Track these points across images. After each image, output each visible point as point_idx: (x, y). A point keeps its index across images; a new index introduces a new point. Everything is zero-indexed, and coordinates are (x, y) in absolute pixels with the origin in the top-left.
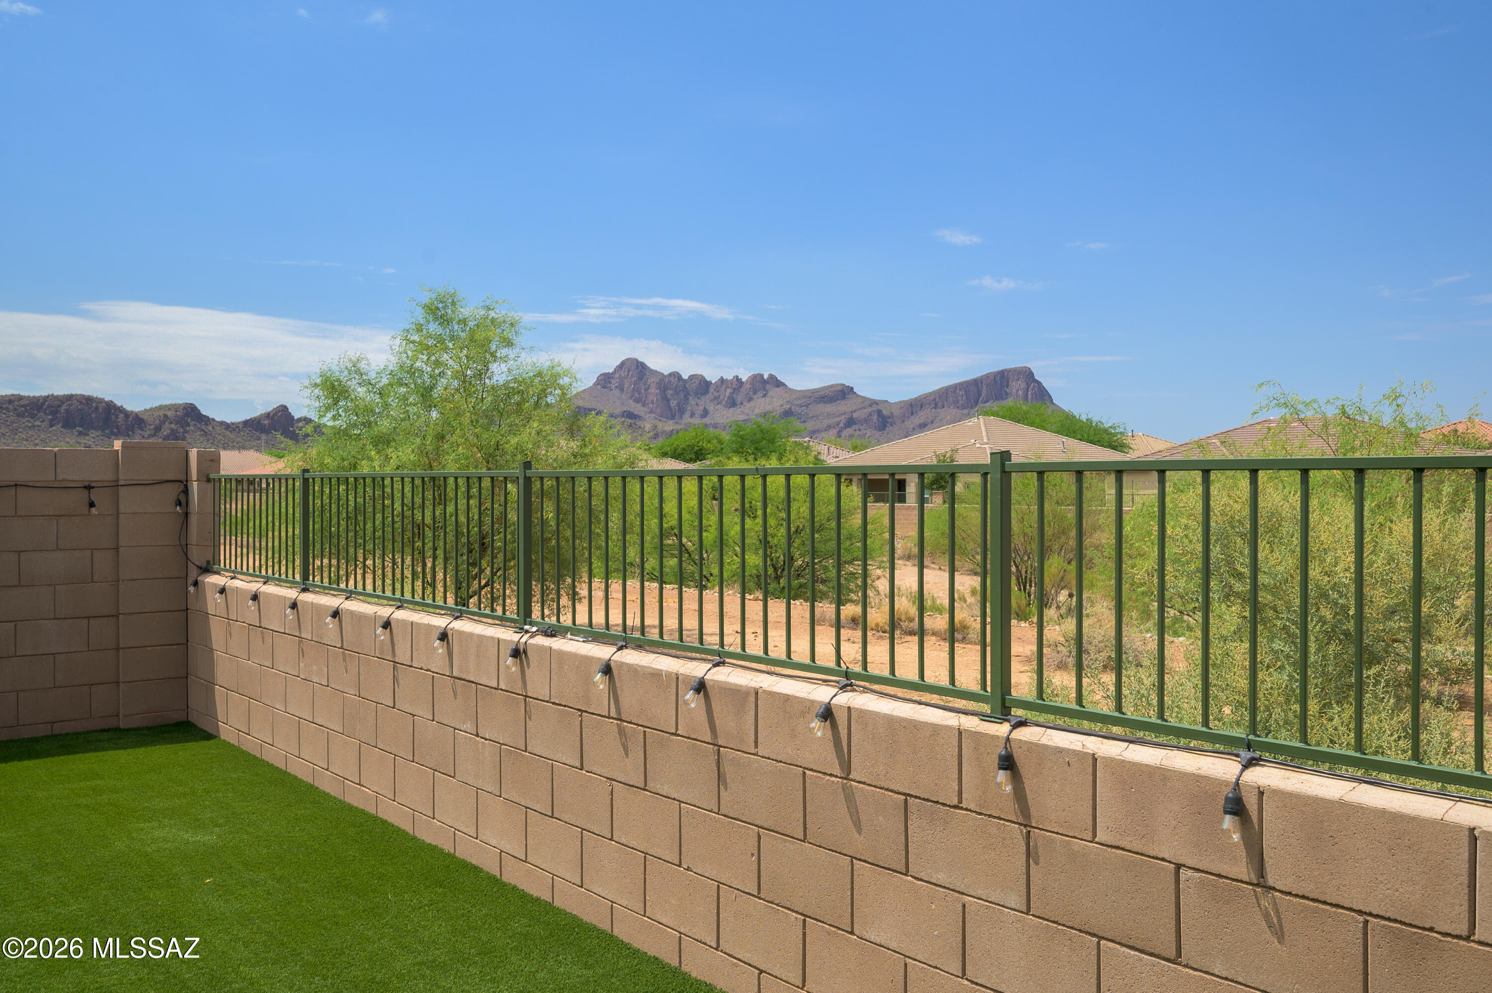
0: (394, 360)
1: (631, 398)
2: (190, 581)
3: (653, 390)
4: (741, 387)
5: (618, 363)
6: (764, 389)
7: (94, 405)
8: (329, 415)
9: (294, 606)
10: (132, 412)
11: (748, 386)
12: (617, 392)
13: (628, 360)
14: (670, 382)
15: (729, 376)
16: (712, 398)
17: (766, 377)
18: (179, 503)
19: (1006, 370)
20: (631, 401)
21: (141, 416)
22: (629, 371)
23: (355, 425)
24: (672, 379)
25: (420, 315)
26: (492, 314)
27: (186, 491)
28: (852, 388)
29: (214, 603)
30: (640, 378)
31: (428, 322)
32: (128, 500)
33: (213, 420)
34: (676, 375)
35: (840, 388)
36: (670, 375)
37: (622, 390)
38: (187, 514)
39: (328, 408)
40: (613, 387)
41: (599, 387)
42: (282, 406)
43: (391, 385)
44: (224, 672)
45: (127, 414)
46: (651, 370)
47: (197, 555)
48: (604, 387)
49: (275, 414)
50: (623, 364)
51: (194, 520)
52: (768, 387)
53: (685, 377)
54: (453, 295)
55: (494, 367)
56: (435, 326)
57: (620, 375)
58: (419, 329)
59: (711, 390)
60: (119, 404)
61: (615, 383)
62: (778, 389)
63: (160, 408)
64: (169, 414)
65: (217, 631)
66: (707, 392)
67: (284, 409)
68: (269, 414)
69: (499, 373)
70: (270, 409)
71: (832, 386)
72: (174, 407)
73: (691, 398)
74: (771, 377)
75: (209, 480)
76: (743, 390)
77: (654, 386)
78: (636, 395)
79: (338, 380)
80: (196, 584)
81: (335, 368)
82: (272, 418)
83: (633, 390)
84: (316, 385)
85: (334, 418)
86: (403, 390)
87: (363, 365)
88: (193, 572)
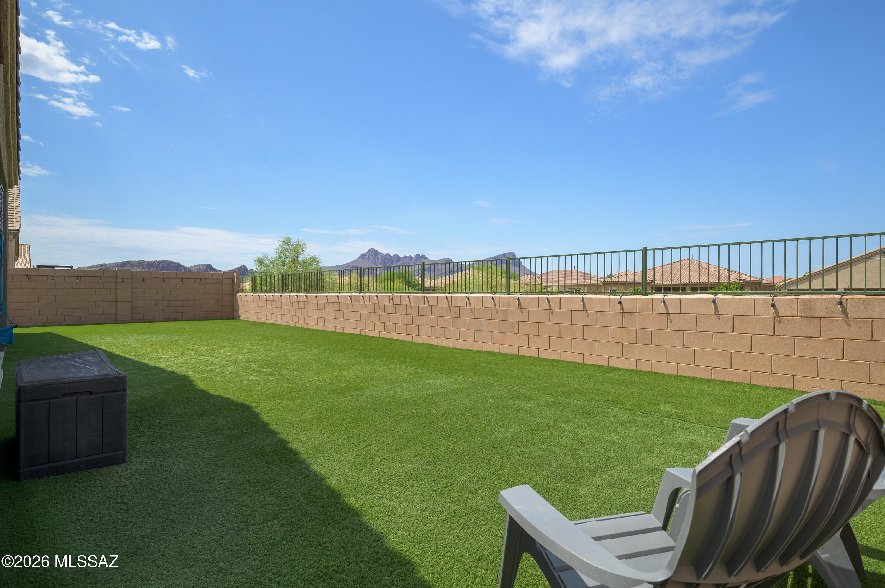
0: (275, 254)
1: (372, 263)
2: (235, 295)
3: (380, 260)
4: (412, 259)
5: (367, 250)
6: (420, 260)
7: (172, 264)
8: (259, 268)
9: (252, 296)
10: (187, 267)
11: (415, 259)
12: (367, 261)
13: (371, 249)
14: (386, 257)
15: (407, 255)
16: (401, 263)
17: (421, 255)
18: (232, 282)
19: (506, 253)
20: (372, 264)
21: (190, 269)
22: (371, 253)
23: (266, 270)
24: (387, 256)
25: (281, 243)
26: (299, 243)
27: (234, 280)
28: (451, 260)
29: (239, 298)
30: (376, 256)
31: (283, 245)
32: (224, 281)
33: (218, 270)
34: (388, 255)
35: (447, 259)
36: (386, 254)
37: (369, 260)
38: (234, 284)
39: (259, 266)
40: (366, 259)
41: (360, 259)
42: (243, 265)
43: (274, 260)
44: (240, 308)
45: (185, 268)
46: (380, 253)
47: (236, 290)
48: (362, 259)
49: (241, 268)
50: (369, 250)
51: (235, 285)
52: (422, 259)
53: (392, 255)
54: (289, 238)
55: (300, 256)
56: (285, 246)
57: (368, 255)
58: (281, 247)
59: (401, 260)
60: (182, 264)
61: (366, 257)
62: (425, 260)
63: (198, 265)
64: (201, 268)
65: (239, 302)
66: (400, 261)
67: (244, 266)
68: (238, 268)
69: (301, 258)
70: (239, 266)
71: (444, 259)
72: (203, 265)
73: (394, 263)
74: (423, 255)
75: (238, 278)
76: (412, 260)
77: (380, 258)
78: (374, 262)
79: (261, 259)
80: (236, 295)
81: (261, 256)
82: (240, 270)
83: (373, 260)
84: (256, 261)
85: (260, 269)
86: (278, 262)
87: (267, 256)
88: (235, 293)
